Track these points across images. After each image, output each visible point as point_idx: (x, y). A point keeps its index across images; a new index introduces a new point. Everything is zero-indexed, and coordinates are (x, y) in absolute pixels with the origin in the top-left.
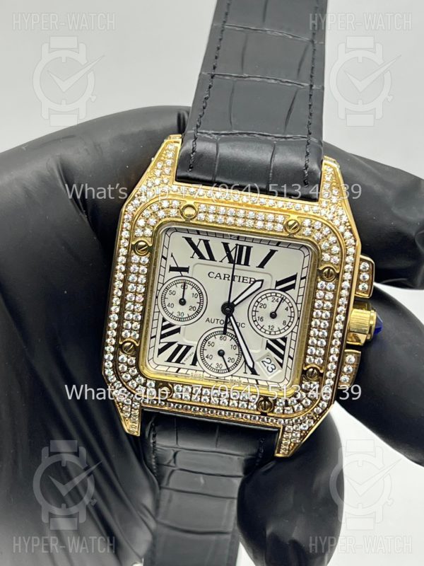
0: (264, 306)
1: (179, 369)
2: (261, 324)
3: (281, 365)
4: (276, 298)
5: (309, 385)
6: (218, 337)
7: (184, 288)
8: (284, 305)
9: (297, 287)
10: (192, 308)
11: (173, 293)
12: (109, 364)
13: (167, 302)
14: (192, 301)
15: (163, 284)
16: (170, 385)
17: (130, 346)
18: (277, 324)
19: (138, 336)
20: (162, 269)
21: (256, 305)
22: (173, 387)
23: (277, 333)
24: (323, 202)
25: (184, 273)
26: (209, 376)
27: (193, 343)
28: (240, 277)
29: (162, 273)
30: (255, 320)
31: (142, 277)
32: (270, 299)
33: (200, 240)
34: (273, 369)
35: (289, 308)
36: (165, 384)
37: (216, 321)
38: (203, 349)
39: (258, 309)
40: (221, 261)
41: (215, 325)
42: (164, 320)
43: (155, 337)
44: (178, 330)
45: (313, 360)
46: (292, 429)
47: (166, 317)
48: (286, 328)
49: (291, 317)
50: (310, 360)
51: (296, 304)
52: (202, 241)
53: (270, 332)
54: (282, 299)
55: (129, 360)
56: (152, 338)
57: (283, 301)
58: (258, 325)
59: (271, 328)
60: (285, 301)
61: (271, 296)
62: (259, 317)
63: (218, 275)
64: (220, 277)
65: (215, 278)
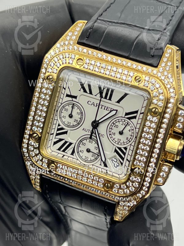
0: (117, 126)
1: (64, 155)
2: (114, 137)
3: (122, 164)
4: (124, 123)
5: (134, 179)
6: (88, 140)
7: (73, 108)
8: (128, 128)
9: (137, 118)
10: (76, 121)
11: (66, 110)
12: (25, 145)
13: (62, 115)
14: (76, 116)
15: (62, 104)
16: (56, 163)
17: (36, 136)
18: (123, 138)
19: (41, 131)
20: (62, 95)
21: (112, 125)
22: (57, 165)
23: (122, 144)
24: (160, 68)
25: (74, 99)
26: (80, 163)
27: (74, 142)
28: (105, 107)
29: (62, 97)
30: (110, 134)
31: (47, 96)
32: (121, 123)
34: (117, 166)
35: (131, 130)
36: (53, 162)
37: (88, 130)
38: (79, 146)
39: (113, 128)
40: (96, 96)
41: (87, 133)
42: (59, 125)
43: (53, 134)
44: (66, 133)
45: (138, 163)
46: (123, 204)
47: (61, 124)
48: (128, 142)
49: (131, 136)
50: (137, 163)
51: (136, 128)
53: (118, 143)
54: (128, 124)
55: (35, 144)
56: (51, 134)
57: (128, 125)
58: (112, 137)
59: (119, 140)
60: (129, 125)
61: (122, 121)
62: (113, 133)
63: (93, 104)
64: (94, 105)
65: (91, 105)
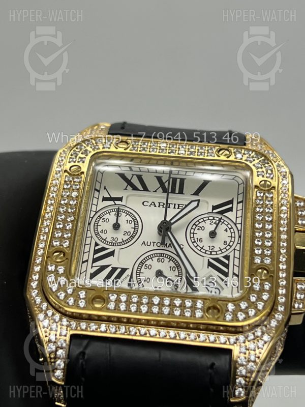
2: (201, 244)
4: (214, 221)
6: (155, 259)
7: (118, 216)
8: (222, 227)
9: (234, 209)
10: (126, 233)
13: (100, 229)
14: (126, 226)
15: (96, 212)
20: (95, 200)
21: (193, 228)
23: (218, 253)
25: (117, 202)
27: (129, 266)
28: (175, 205)
29: (95, 203)
30: (194, 241)
33: (133, 175)
35: (228, 230)
37: (152, 244)
38: (139, 273)
39: (196, 231)
40: (155, 191)
41: (152, 248)
42: (96, 244)
43: (87, 261)
44: (112, 254)
47: (99, 242)
48: (227, 248)
49: (231, 237)
51: (235, 224)
52: (135, 176)
53: (211, 252)
54: (220, 221)
56: (83, 262)
57: (221, 223)
58: (198, 245)
59: (211, 248)
60: (223, 223)
61: (209, 219)
62: (197, 239)
63: (153, 204)
64: (155, 205)
65: (150, 206)
